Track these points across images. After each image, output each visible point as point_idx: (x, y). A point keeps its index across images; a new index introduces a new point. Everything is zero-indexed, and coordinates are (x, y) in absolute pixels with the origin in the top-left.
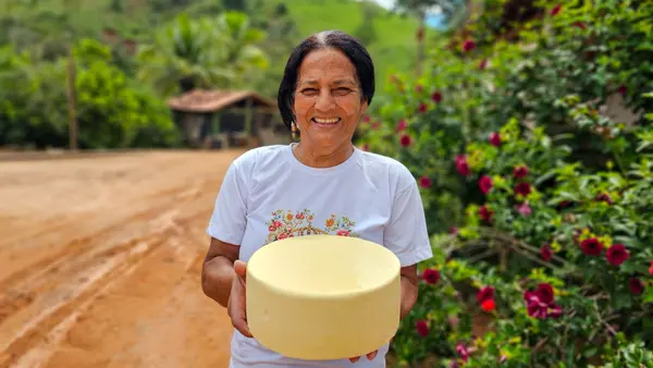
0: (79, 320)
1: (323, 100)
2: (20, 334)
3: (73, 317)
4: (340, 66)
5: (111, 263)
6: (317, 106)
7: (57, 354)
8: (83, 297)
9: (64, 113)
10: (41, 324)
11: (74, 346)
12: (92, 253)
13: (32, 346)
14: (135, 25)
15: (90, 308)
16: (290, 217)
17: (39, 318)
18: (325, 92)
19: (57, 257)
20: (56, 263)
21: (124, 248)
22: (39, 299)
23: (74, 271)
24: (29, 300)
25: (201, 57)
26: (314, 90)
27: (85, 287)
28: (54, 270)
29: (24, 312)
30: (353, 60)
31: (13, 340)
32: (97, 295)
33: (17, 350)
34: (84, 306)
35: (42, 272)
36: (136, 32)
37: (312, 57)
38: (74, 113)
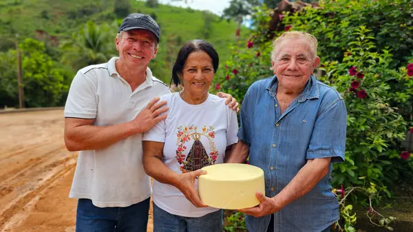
0: (40, 199)
1: (199, 75)
2: (8, 207)
3: (37, 198)
4: (206, 59)
5: (55, 170)
6: (196, 78)
7: (31, 216)
8: (41, 188)
9: (15, 84)
10: (19, 202)
11: (40, 211)
12: (43, 166)
13: (16, 213)
14: (58, 27)
15: (46, 193)
16: (186, 129)
17: (17, 199)
18: (199, 71)
19: (22, 168)
20: (22, 171)
21: (62, 162)
22: (15, 190)
23: (34, 175)
24: (10, 191)
25: (102, 48)
26: (194, 70)
27: (41, 183)
28: (22, 175)
29: (8, 196)
30: (211, 56)
31: (4, 210)
32: (49, 187)
33: (7, 216)
34: (42, 192)
35: (15, 176)
36: (58, 32)
37: (193, 55)
38: (21, 85)
